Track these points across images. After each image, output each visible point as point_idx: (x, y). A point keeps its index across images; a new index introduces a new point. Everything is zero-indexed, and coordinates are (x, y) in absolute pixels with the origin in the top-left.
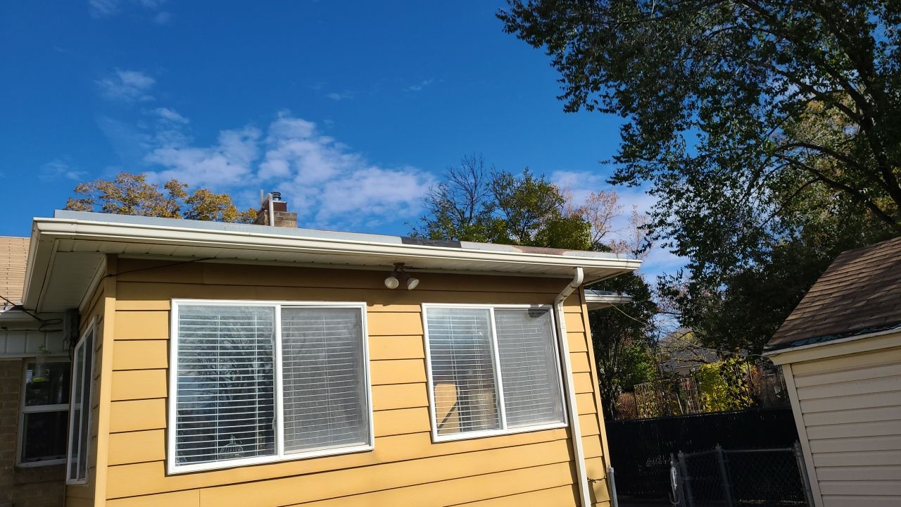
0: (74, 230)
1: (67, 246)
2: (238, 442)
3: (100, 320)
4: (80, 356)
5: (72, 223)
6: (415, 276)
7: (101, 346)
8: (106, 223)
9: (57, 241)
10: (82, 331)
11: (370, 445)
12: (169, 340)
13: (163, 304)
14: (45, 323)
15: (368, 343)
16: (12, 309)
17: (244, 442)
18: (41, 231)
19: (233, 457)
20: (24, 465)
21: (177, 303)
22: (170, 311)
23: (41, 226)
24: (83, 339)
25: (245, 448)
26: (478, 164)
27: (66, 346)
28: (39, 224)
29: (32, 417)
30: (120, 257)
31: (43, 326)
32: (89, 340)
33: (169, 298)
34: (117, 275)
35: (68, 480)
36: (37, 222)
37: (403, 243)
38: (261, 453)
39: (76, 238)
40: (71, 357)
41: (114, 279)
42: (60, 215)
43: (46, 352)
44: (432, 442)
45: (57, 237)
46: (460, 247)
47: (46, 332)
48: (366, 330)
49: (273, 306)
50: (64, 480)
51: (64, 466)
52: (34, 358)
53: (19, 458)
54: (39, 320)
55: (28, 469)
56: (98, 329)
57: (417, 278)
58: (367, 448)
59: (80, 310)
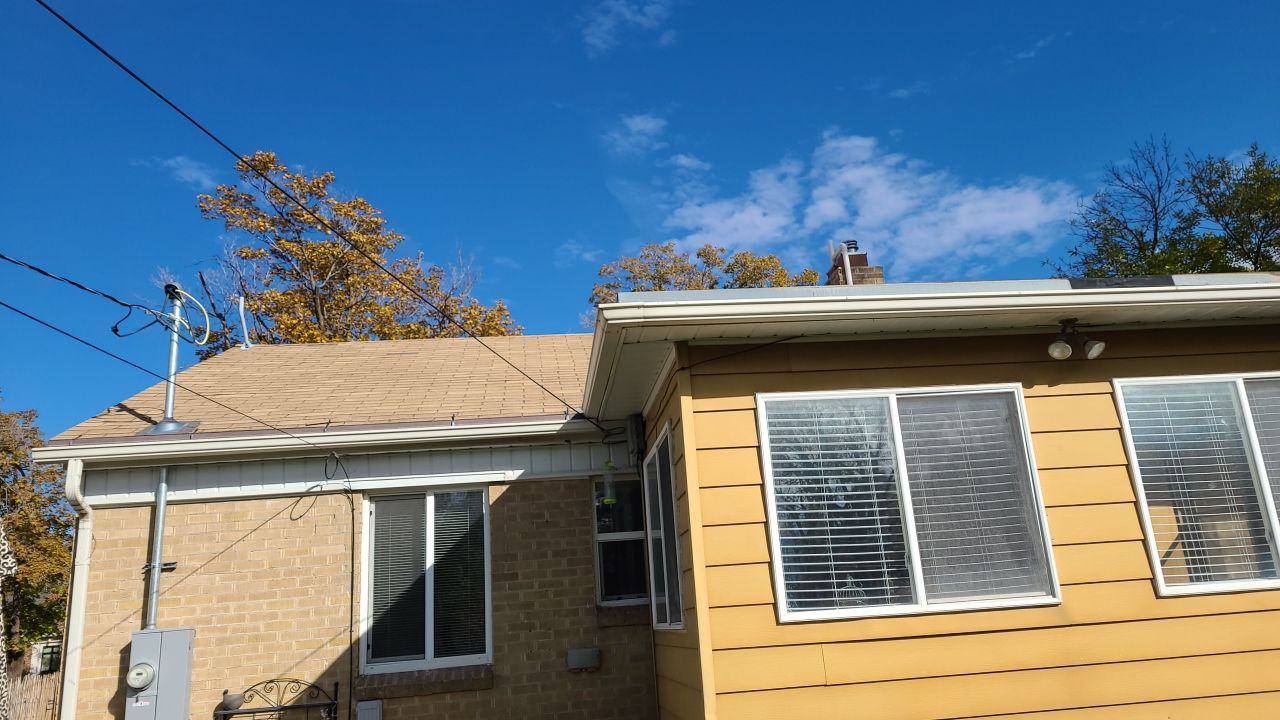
0: (642, 315)
1: (633, 335)
2: (858, 584)
3: (677, 424)
4: (652, 473)
5: (639, 307)
6: (1097, 337)
7: (682, 456)
8: (674, 303)
9: (624, 330)
10: (649, 443)
11: (1054, 595)
12: (759, 448)
13: (746, 401)
14: (608, 434)
15: (1030, 443)
16: (573, 418)
17: (866, 584)
18: (607, 320)
19: (854, 604)
20: (605, 604)
21: (763, 398)
22: (755, 410)
23: (608, 314)
24: (653, 451)
25: (868, 593)
26: (1160, 153)
27: (633, 460)
28: (605, 312)
29: (607, 547)
30: (690, 344)
31: (606, 436)
32: (663, 451)
33: (752, 393)
34: (690, 367)
35: (657, 626)
36: (602, 309)
37: (1073, 287)
38: (894, 601)
39: (643, 326)
40: (640, 474)
41: (686, 373)
42: (625, 298)
43: (613, 468)
44: (1158, 596)
45: (624, 327)
46: (1173, 284)
47: (609, 443)
48: (1027, 424)
49: (884, 395)
50: (649, 624)
51: (648, 607)
52: (601, 476)
53: (599, 597)
54: (602, 429)
55: (610, 609)
56: (673, 436)
57: (1100, 340)
58: (1050, 600)
59: (645, 414)
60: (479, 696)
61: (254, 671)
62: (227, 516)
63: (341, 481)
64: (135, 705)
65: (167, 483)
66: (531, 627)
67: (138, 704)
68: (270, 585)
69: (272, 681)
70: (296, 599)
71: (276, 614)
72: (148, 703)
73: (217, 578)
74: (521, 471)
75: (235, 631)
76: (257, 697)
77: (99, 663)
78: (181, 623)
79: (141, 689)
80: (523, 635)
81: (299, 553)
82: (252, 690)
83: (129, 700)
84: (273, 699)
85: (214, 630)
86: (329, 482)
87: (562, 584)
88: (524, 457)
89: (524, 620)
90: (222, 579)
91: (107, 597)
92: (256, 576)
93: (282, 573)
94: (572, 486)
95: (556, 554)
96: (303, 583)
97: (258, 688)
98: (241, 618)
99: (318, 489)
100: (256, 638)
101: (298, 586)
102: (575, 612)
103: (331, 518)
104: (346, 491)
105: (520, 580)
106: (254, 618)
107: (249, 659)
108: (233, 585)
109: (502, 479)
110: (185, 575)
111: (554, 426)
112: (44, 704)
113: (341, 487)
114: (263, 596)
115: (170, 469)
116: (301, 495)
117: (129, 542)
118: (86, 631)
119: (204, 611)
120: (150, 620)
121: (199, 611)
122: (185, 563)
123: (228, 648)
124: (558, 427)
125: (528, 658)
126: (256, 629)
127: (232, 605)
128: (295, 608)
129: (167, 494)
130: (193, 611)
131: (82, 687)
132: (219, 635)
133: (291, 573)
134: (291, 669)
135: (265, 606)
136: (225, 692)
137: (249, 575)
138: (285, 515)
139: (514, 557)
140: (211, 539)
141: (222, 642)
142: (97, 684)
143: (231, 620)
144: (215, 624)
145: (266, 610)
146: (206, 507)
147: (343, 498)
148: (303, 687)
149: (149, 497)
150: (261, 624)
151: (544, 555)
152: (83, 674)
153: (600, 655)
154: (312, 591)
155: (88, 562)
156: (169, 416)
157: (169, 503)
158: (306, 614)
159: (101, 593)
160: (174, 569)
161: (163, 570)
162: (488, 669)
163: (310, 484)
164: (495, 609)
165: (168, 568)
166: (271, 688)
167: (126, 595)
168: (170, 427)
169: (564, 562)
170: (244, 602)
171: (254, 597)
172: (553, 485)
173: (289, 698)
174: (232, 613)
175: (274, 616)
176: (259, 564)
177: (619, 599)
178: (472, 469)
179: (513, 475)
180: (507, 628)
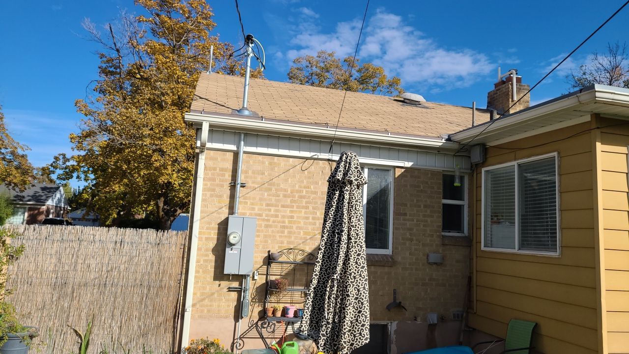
0: (612, 98)
5: (612, 93)
18: (596, 97)
20: (444, 234)
22: (627, 155)
23: (598, 94)
24: (508, 164)
28: (596, 93)
31: (458, 152)
33: (626, 146)
34: (601, 128)
35: (483, 248)
41: (599, 130)
43: (460, 168)
47: (456, 156)
51: (474, 238)
53: (441, 230)
54: (461, 148)
60: (386, 269)
61: (282, 243)
62: (270, 164)
63: (327, 154)
64: (230, 252)
65: (244, 141)
66: (411, 240)
67: (232, 252)
68: (291, 202)
69: (291, 249)
70: (303, 211)
71: (294, 216)
72: (236, 252)
73: (266, 194)
74: (412, 163)
75: (274, 222)
76: (284, 255)
77: (207, 229)
78: (248, 214)
79: (234, 245)
80: (408, 243)
81: (305, 187)
82: (281, 253)
83: (227, 249)
84: (291, 258)
85: (264, 220)
86: (321, 154)
87: (427, 221)
88: (414, 156)
89: (408, 236)
90: (268, 195)
91: (211, 196)
92: (285, 196)
93: (297, 196)
94: (434, 173)
95: (425, 206)
96: (307, 203)
97: (285, 251)
98: (277, 216)
99: (316, 157)
100: (284, 227)
101: (304, 204)
102: (432, 236)
103: (321, 172)
104: (329, 160)
105: (408, 217)
106: (283, 217)
107: (280, 236)
108: (273, 199)
109: (403, 166)
110: (249, 190)
111: (438, 143)
112: (178, 246)
113: (327, 158)
114: (287, 207)
115: (246, 135)
116: (307, 159)
117: (222, 170)
118: (202, 212)
119: (259, 210)
120: (235, 211)
121: (256, 210)
122: (249, 184)
123: (270, 230)
124: (440, 144)
125: (410, 254)
126: (284, 222)
127: (273, 209)
128: (303, 214)
129: (244, 148)
130: (253, 209)
131: (200, 239)
132: (266, 223)
133: (301, 197)
134: (300, 244)
135: (288, 212)
136: (269, 252)
137: (281, 195)
138: (298, 167)
139: (406, 205)
140: (263, 174)
141: (267, 226)
142: (207, 239)
143: (272, 216)
144: (264, 217)
145: (288, 213)
146: (260, 157)
147: (326, 163)
148: (306, 254)
149: (234, 148)
150: (286, 220)
151: (420, 206)
152: (200, 233)
153: (443, 258)
154: (311, 208)
155: (203, 177)
156: (245, 106)
157: (245, 152)
158: (307, 218)
159: (208, 193)
160: (245, 186)
161: (241, 186)
162: (391, 257)
163: (313, 154)
164: (395, 229)
165: (243, 186)
166: (291, 253)
167: (221, 196)
168: (246, 113)
169: (429, 211)
170: (278, 208)
171: (283, 206)
172: (426, 172)
173: (299, 258)
174: (272, 212)
175: (292, 217)
176: (285, 190)
177: (449, 232)
178: (389, 158)
179: (409, 164)
180: (401, 239)
